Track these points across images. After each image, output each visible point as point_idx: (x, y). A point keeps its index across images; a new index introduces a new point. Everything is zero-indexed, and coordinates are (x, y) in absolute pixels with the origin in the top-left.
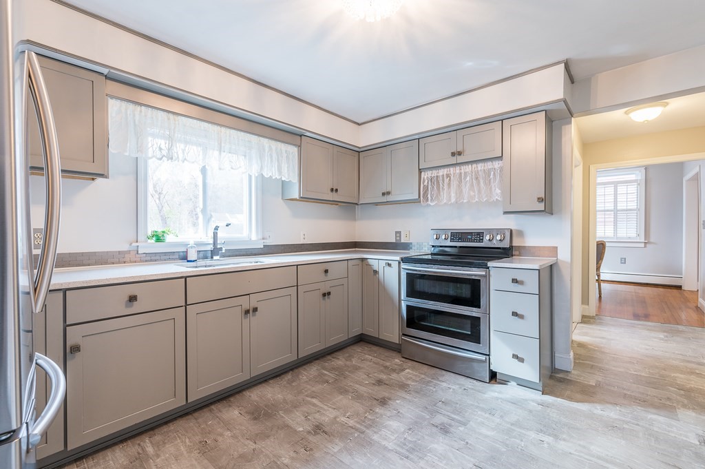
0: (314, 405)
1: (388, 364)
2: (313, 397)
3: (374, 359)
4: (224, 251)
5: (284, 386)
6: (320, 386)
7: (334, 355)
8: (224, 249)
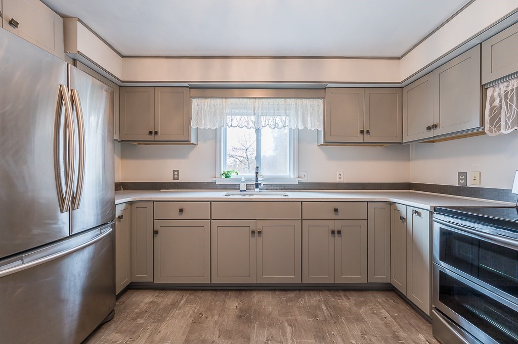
0: (284, 333)
1: (403, 334)
2: (290, 325)
3: (390, 319)
4: (262, 186)
5: (281, 302)
6: (306, 318)
7: (348, 293)
8: (262, 184)
